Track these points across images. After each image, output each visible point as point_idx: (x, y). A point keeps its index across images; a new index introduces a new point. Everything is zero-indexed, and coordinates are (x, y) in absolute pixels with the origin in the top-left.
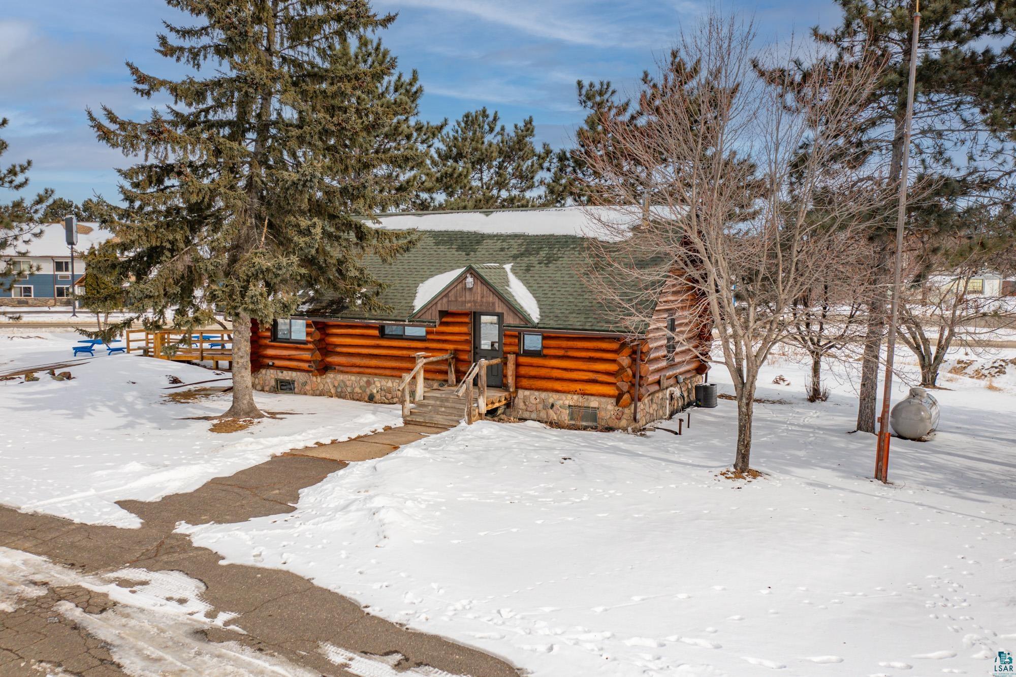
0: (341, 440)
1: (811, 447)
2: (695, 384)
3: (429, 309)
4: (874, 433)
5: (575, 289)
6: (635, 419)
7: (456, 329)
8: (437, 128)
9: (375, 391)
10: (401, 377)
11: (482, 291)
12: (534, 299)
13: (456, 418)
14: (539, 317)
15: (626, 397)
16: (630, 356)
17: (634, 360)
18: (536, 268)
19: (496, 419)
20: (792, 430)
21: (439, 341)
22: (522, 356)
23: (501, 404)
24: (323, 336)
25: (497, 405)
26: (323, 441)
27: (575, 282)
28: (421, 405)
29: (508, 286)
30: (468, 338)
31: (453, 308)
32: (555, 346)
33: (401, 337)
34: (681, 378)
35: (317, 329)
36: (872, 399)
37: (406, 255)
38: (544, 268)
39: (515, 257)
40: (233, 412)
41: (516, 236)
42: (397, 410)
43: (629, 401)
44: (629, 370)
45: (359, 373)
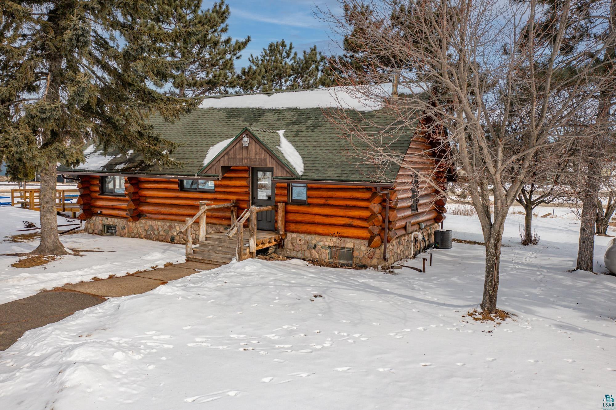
0: (118, 275)
1: (543, 285)
2: (434, 230)
3: (213, 165)
4: (592, 271)
5: (335, 148)
6: (384, 258)
7: (238, 183)
8: (242, 43)
9: (175, 234)
10: (184, 221)
11: (256, 148)
12: (300, 157)
13: (230, 256)
14: (303, 170)
15: (377, 239)
16: (380, 203)
17: (384, 208)
18: (304, 133)
19: (267, 257)
20: (519, 269)
21: (224, 193)
22: (291, 204)
23: (271, 244)
24: (136, 190)
25: (267, 245)
26: (100, 276)
27: (335, 143)
28: (203, 245)
29: (279, 146)
30: (247, 190)
31: (233, 164)
32: (316, 196)
33: (196, 191)
34: (423, 225)
35: (132, 184)
36: (591, 242)
37: (187, 116)
38: (310, 132)
39: (287, 125)
40: (40, 250)
41: (290, 110)
42: (182, 249)
43: (379, 242)
44: (379, 216)
45: (164, 219)
